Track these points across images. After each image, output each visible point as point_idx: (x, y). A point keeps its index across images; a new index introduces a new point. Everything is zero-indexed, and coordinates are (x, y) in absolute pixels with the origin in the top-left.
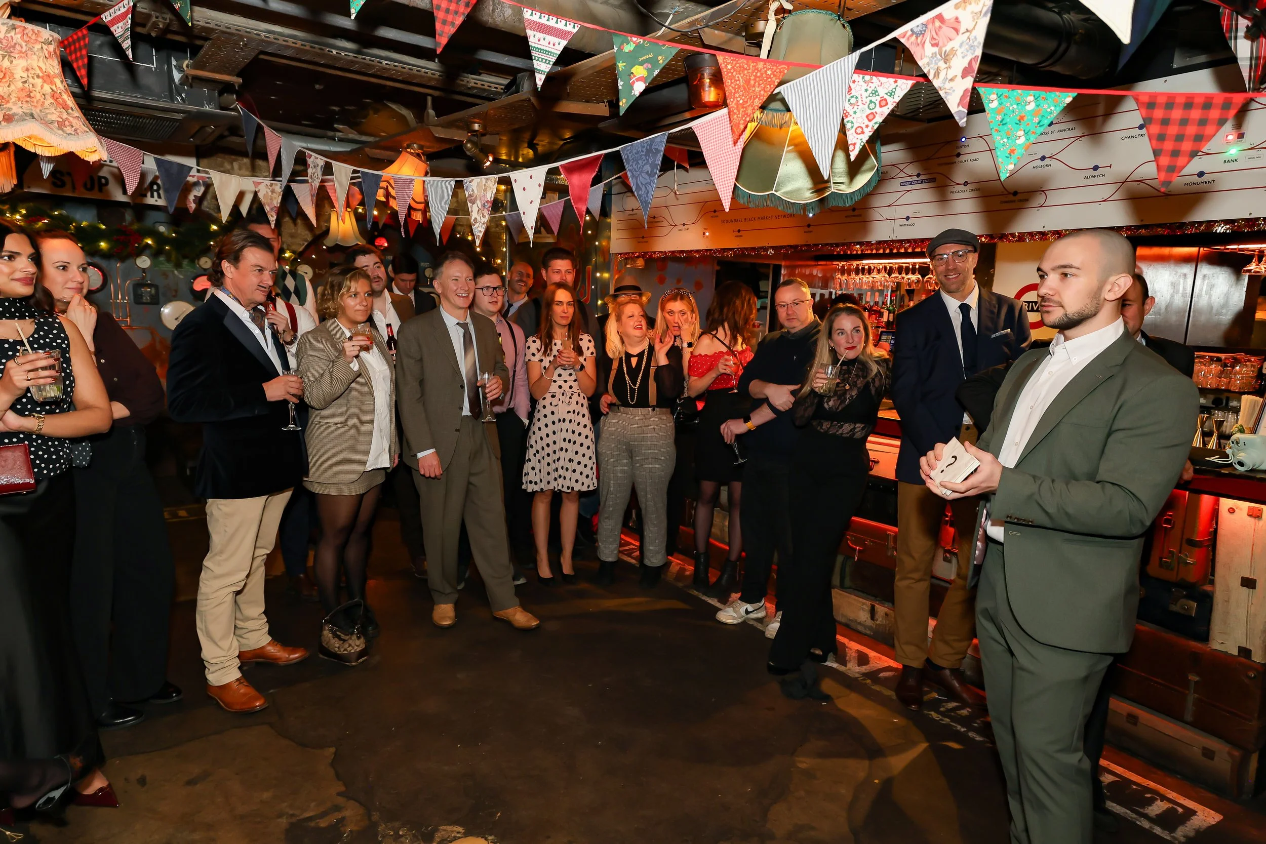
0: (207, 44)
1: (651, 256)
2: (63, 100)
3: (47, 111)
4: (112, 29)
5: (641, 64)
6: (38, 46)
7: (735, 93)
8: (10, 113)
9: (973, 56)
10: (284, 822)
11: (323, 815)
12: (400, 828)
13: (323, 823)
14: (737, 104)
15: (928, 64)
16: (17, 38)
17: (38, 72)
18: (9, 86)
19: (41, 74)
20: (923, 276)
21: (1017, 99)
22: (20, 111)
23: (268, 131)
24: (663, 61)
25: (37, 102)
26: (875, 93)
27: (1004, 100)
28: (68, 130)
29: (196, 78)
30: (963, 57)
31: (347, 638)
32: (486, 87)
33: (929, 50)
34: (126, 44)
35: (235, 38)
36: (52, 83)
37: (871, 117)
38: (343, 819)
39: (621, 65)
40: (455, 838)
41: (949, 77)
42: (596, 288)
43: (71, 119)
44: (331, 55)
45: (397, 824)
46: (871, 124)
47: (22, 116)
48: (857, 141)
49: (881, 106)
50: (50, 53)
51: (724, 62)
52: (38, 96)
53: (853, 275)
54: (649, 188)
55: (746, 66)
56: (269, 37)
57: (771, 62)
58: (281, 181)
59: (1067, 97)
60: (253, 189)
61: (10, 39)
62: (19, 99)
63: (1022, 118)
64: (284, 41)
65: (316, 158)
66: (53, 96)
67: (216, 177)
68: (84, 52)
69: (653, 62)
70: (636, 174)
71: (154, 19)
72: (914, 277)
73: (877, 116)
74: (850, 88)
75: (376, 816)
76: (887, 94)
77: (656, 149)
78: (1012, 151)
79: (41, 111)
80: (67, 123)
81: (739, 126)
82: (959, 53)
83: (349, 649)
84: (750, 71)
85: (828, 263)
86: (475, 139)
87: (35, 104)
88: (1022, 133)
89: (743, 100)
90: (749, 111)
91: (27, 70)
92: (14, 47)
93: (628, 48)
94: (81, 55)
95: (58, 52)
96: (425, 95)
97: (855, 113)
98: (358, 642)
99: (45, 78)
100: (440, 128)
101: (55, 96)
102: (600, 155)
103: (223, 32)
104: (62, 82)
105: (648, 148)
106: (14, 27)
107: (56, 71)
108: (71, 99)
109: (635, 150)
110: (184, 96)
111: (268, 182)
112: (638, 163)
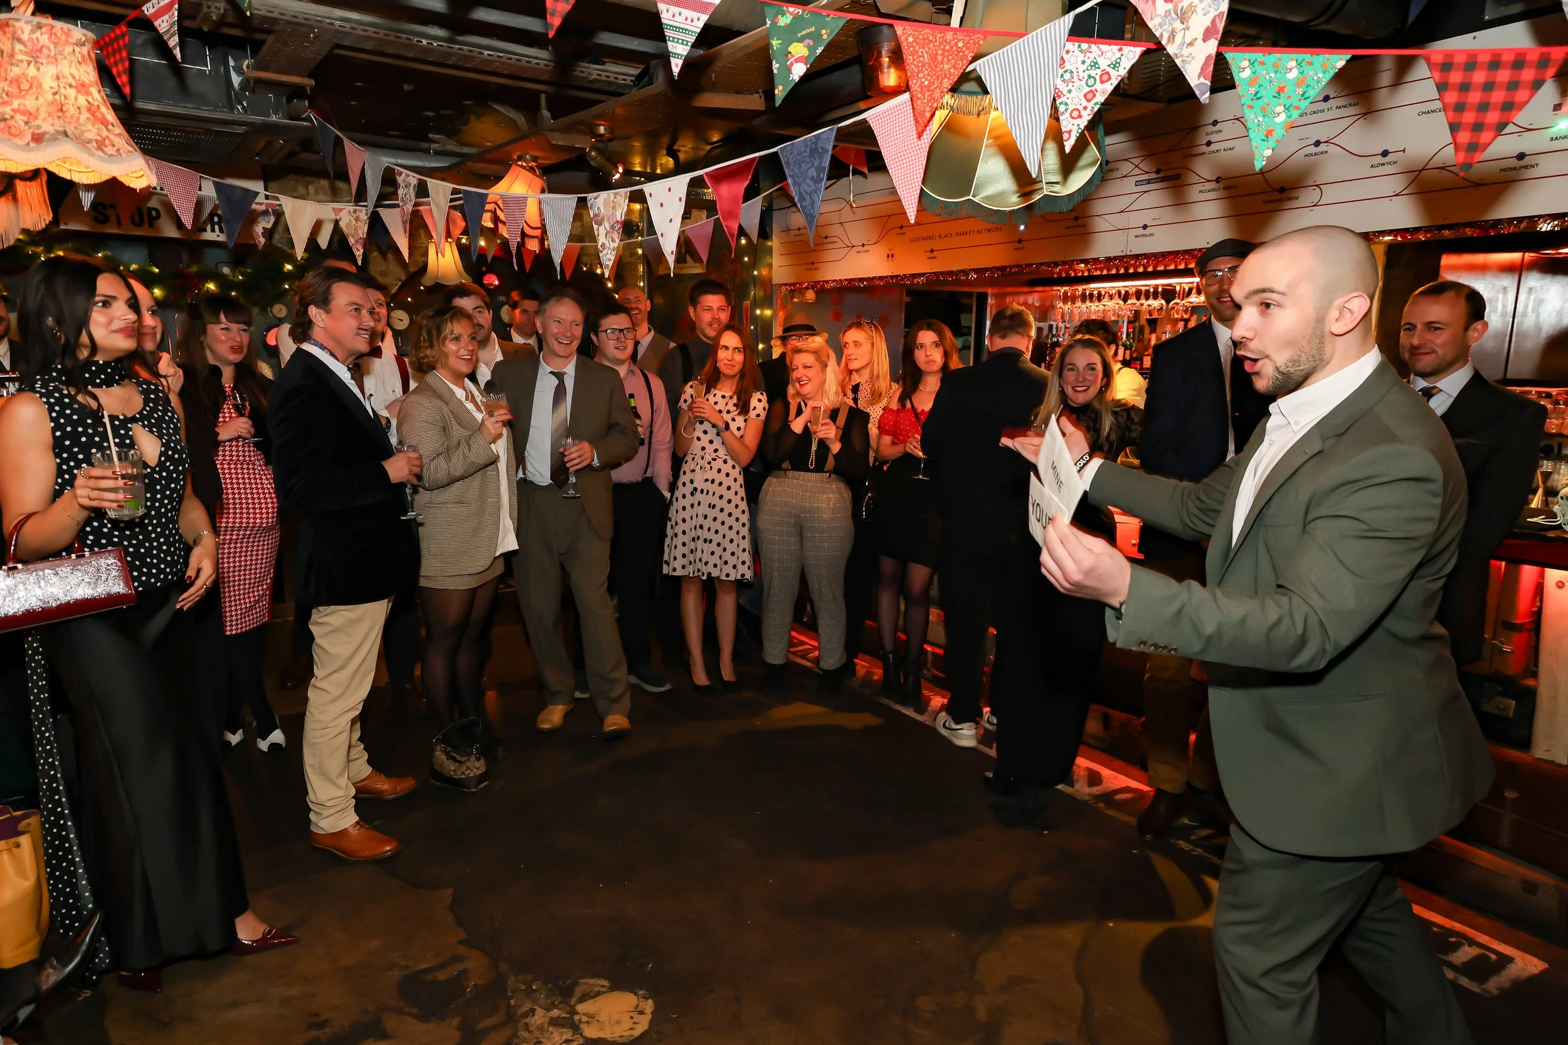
0: (270, 39)
1: (823, 287)
2: (103, 115)
3: (83, 128)
4: (156, 24)
5: (801, 40)
6: (69, 49)
7: (918, 73)
8: (40, 132)
9: (1218, 13)
10: (395, 975)
11: (441, 967)
12: (534, 981)
13: (442, 976)
14: (922, 86)
15: (1161, 25)
16: (44, 38)
17: (71, 80)
18: (37, 99)
19: (74, 83)
20: (1168, 302)
21: (1275, 65)
22: (51, 130)
23: (350, 146)
24: (828, 36)
25: (71, 117)
26: (1095, 65)
27: (1258, 67)
28: (110, 150)
29: (259, 81)
30: (1205, 15)
31: (463, 759)
32: (612, 79)
33: (1162, 7)
34: (173, 41)
35: (304, 29)
36: (88, 93)
37: (1090, 96)
38: (465, 971)
39: (775, 43)
40: (599, 994)
41: (1188, 41)
42: (756, 328)
43: (112, 137)
44: (419, 46)
45: (529, 977)
46: (1090, 105)
47: (53, 134)
48: (1073, 127)
49: (1102, 82)
50: (83, 56)
51: (904, 34)
52: (71, 110)
53: (1078, 304)
54: (815, 197)
55: (931, 38)
56: (346, 27)
57: (963, 31)
58: (366, 206)
59: (1339, 60)
60: (333, 216)
61: (35, 41)
62: (49, 114)
63: (1281, 90)
64: (363, 30)
65: (408, 176)
66: (89, 110)
67: (287, 204)
68: (124, 54)
69: (816, 37)
70: (799, 180)
71: (205, 9)
72: (1156, 303)
73: (1098, 94)
74: (1063, 60)
75: (504, 967)
76: (1109, 66)
77: (822, 148)
78: (1269, 133)
79: (75, 128)
80: (107, 142)
81: (924, 115)
82: (1199, 9)
83: (467, 773)
84: (937, 44)
85: (1047, 288)
86: (601, 145)
87: (69, 120)
88: (1281, 108)
89: (929, 81)
90: (937, 95)
91: (58, 78)
92: (41, 51)
93: (784, 21)
94: (121, 58)
95: (93, 56)
96: (538, 93)
97: (1070, 91)
98: (477, 764)
99: (79, 88)
100: (557, 133)
101: (91, 109)
102: (755, 158)
103: (289, 22)
104: (99, 92)
105: (811, 147)
106: (40, 27)
107: (92, 79)
108: (111, 113)
109: (797, 151)
110: (245, 105)
111: (351, 208)
112: (800, 167)
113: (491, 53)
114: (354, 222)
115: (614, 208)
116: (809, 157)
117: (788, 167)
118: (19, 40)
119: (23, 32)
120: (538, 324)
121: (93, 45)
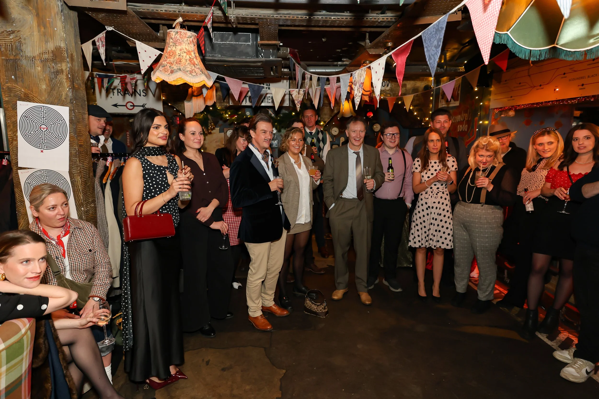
0: (259, 26)
1: (518, 108)
2: (194, 61)
3: (186, 67)
4: (208, 25)
6: (186, 39)
8: (173, 69)
16: (177, 36)
18: (174, 58)
19: (186, 51)
22: (176, 68)
28: (194, 74)
29: (262, 45)
35: (265, 20)
36: (191, 54)
43: (196, 69)
47: (176, 70)
50: (190, 41)
52: (183, 61)
54: (436, 56)
56: (278, 17)
62: (176, 63)
64: (284, 17)
65: (308, 75)
66: (190, 60)
67: (273, 90)
68: (203, 39)
70: (429, 49)
77: (441, 28)
79: (184, 67)
80: (194, 71)
87: (182, 64)
92: (177, 41)
95: (195, 41)
99: (188, 53)
100: (372, 49)
101: (191, 60)
102: (412, 41)
103: (259, 18)
104: (194, 54)
105: (436, 29)
106: (177, 33)
107: (192, 49)
108: (198, 61)
109: (430, 32)
110: (262, 55)
111: (297, 90)
112: (431, 41)
113: (335, 17)
114: (298, 95)
115: (361, 77)
116: (435, 34)
117: (425, 42)
118: (172, 38)
119: (172, 35)
120: (347, 133)
121: (195, 37)
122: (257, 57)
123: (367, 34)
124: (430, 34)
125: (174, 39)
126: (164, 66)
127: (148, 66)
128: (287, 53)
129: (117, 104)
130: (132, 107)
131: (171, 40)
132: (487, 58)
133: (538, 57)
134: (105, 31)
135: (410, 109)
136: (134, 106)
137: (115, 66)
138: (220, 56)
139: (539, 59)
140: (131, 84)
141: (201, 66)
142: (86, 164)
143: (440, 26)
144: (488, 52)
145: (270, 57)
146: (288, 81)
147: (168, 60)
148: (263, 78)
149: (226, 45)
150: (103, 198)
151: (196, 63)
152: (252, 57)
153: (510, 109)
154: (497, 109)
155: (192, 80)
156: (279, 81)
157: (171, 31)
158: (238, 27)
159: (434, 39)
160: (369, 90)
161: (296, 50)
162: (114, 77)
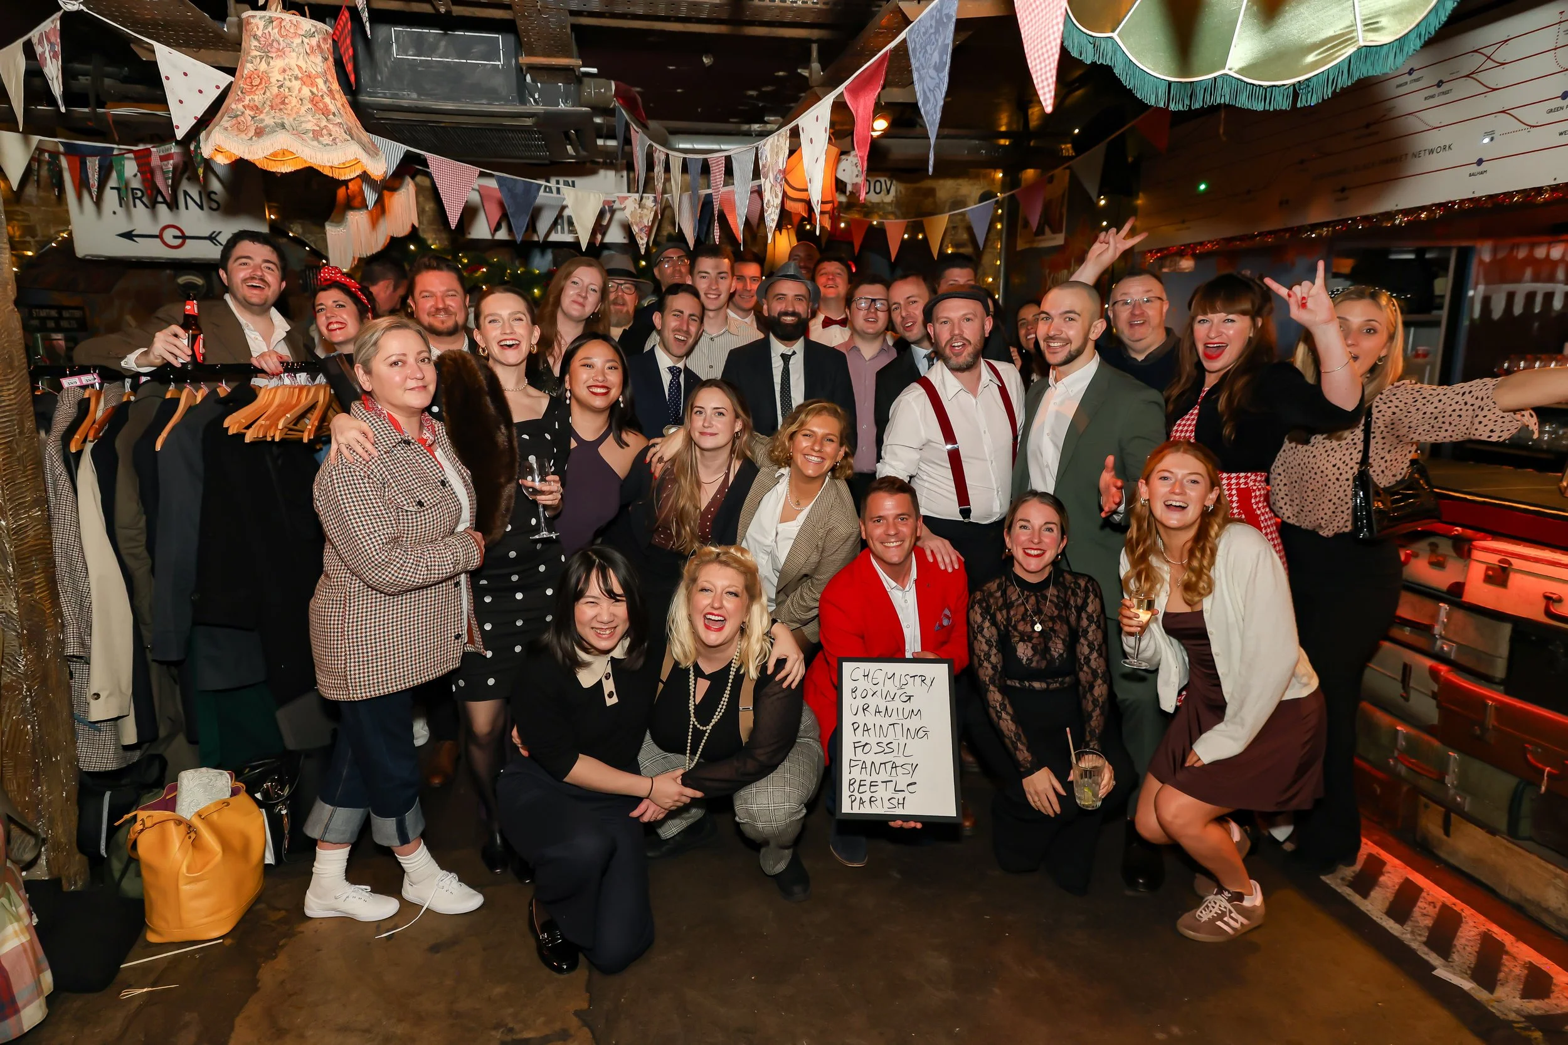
1: (1195, 250)
2: (326, 105)
3: (303, 119)
6: (298, 41)
8: (262, 125)
17: (297, 72)
19: (300, 75)
25: (292, 109)
28: (326, 140)
29: (531, 67)
34: (365, 15)
36: (314, 84)
43: (331, 126)
50: (312, 48)
52: (294, 101)
62: (272, 107)
65: (658, 150)
66: (312, 101)
67: (569, 196)
70: (924, 72)
79: (294, 119)
80: (325, 132)
87: (289, 112)
92: (271, 45)
94: (346, 47)
95: (326, 47)
96: (808, 40)
99: (305, 79)
101: (314, 100)
104: (325, 83)
105: (937, 21)
106: (271, 21)
107: (319, 70)
108: (338, 103)
109: (923, 30)
110: (537, 96)
111: (637, 196)
112: (926, 51)
114: (638, 210)
115: (778, 154)
116: (935, 33)
117: (915, 57)
118: (255, 37)
119: (258, 29)
121: (326, 36)
122: (523, 101)
123: (815, 47)
124: (925, 34)
125: (263, 39)
126: (236, 116)
127: (195, 118)
128: (608, 93)
129: (134, 233)
130: (179, 242)
131: (255, 43)
132: (1048, 96)
133: (1187, 102)
134: (59, 14)
135: (941, 252)
136: (184, 237)
137: (115, 122)
138: (415, 96)
139: (1190, 106)
140: (164, 173)
141: (350, 118)
142: (10, 395)
143: (945, 12)
144: (1050, 81)
145: (559, 105)
146: (625, 173)
147: (248, 98)
148: (547, 162)
149: (432, 67)
150: (71, 495)
151: (332, 108)
152: (507, 102)
153: (1181, 253)
154: (1150, 251)
155: (319, 155)
156: (593, 172)
157: (253, 17)
158: (454, 14)
159: (933, 47)
160: (830, 199)
161: (638, 89)
162: (115, 152)
